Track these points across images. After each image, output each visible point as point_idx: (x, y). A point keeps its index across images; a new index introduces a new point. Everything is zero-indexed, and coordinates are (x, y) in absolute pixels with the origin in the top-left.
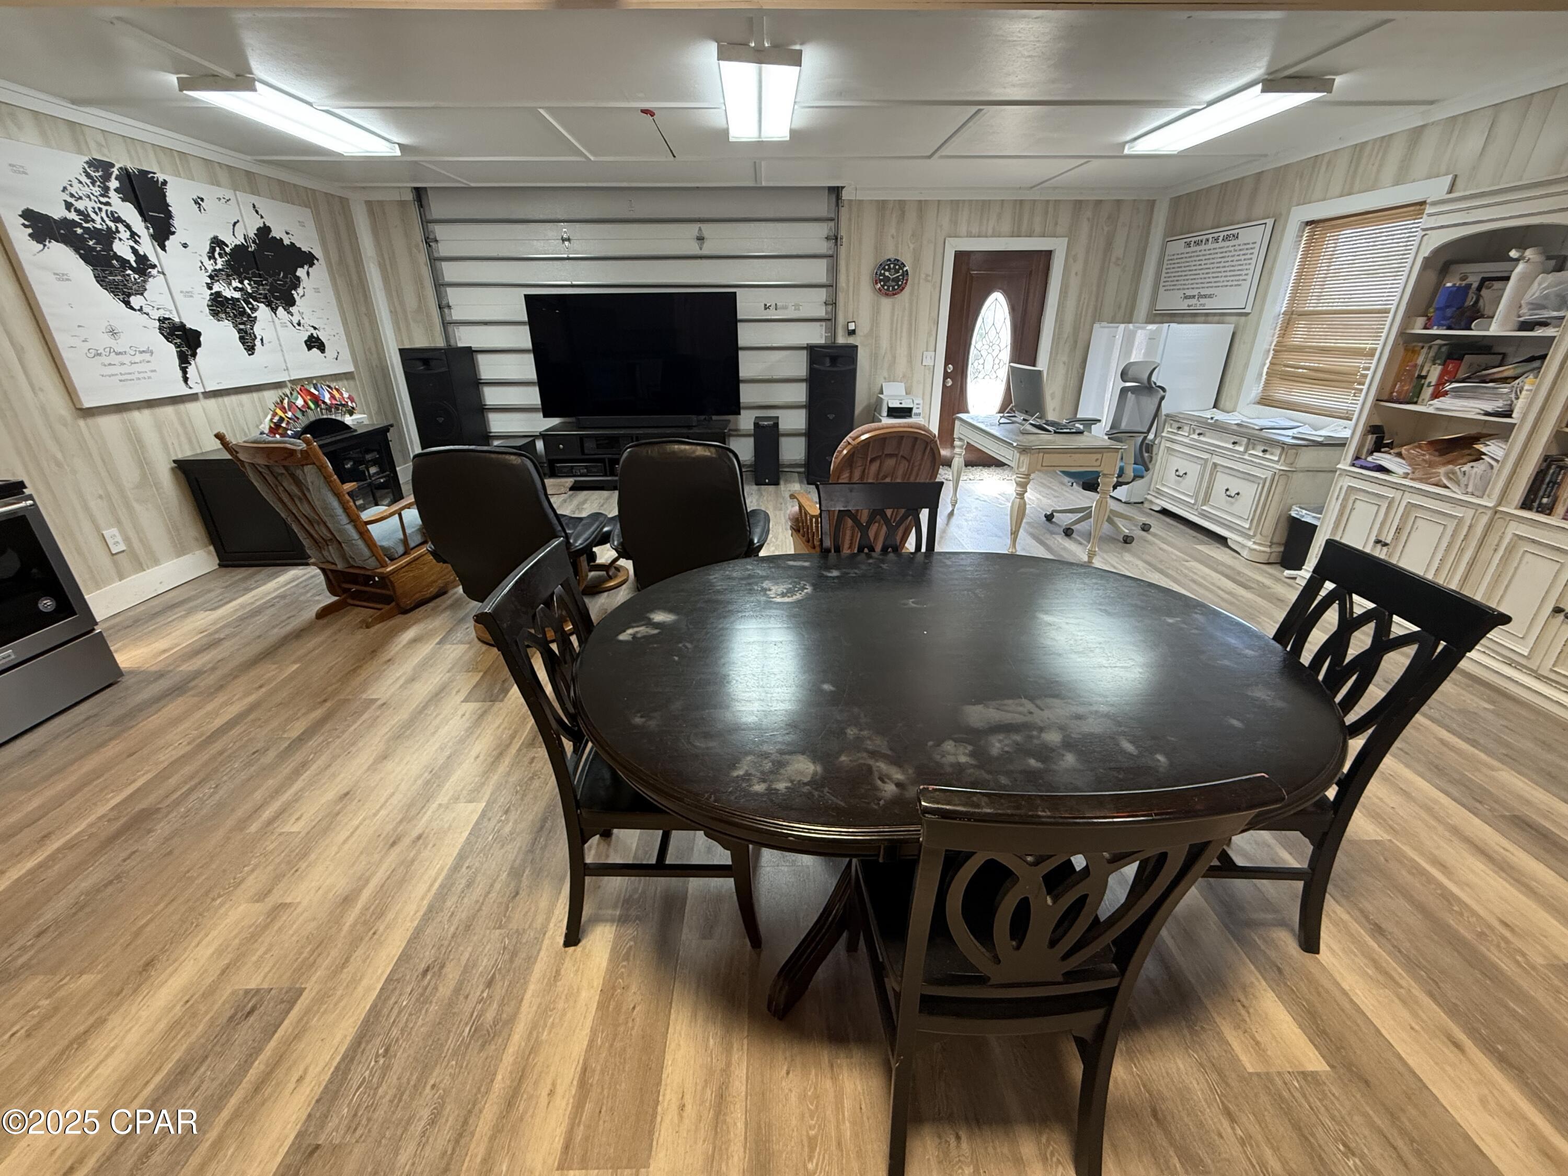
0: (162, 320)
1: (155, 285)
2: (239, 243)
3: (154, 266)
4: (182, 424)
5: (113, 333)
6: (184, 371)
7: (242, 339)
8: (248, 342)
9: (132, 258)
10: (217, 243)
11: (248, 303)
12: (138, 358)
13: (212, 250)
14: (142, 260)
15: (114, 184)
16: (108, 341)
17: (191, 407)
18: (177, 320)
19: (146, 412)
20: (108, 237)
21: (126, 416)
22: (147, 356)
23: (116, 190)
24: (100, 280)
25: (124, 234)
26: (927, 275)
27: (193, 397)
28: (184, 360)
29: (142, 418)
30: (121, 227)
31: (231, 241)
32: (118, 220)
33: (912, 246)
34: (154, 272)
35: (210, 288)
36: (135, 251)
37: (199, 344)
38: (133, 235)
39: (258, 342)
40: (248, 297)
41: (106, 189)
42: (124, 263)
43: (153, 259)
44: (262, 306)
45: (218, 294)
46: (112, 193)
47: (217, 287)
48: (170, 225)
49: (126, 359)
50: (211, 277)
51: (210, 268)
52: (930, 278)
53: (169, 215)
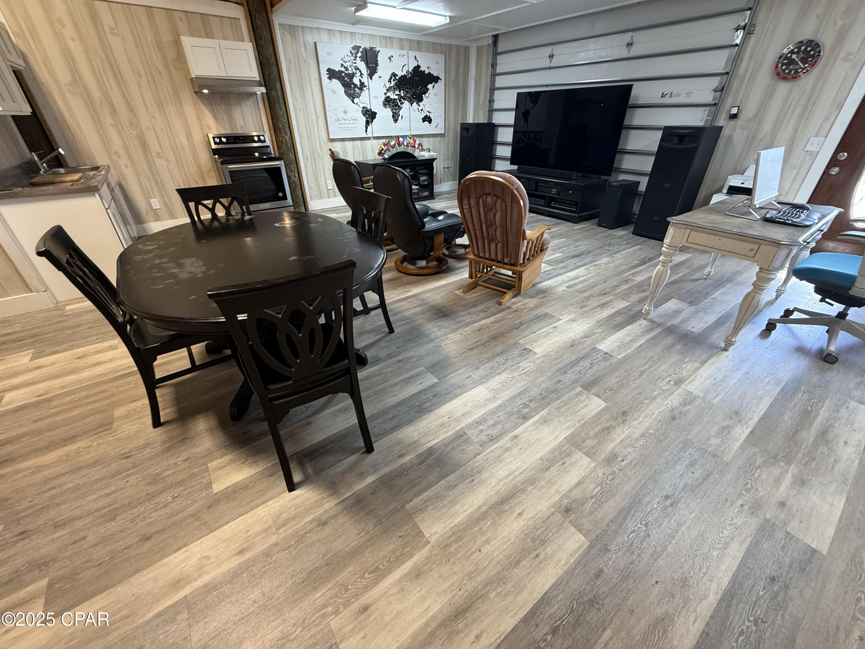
0: (363, 108)
1: (365, 93)
2: (403, 74)
3: (366, 86)
4: (362, 148)
5: (345, 112)
6: (367, 128)
7: (393, 116)
8: (395, 118)
9: (358, 83)
10: (394, 75)
11: (400, 100)
12: (352, 121)
13: (391, 78)
14: (362, 84)
15: (359, 54)
16: (343, 115)
17: (367, 142)
18: (369, 108)
19: (351, 142)
20: (352, 76)
21: (344, 143)
22: (354, 121)
23: (360, 57)
24: (346, 92)
25: (358, 74)
27: (369, 138)
28: (367, 123)
29: (349, 144)
30: (358, 71)
31: (400, 74)
32: (357, 69)
33: (839, 23)
34: (365, 89)
35: (385, 94)
36: (360, 81)
37: (375, 118)
38: (361, 74)
39: (400, 118)
40: (401, 98)
41: (356, 57)
42: (355, 85)
43: (366, 84)
44: (406, 102)
45: (388, 97)
46: (358, 59)
47: (388, 94)
48: (376, 69)
49: (347, 122)
50: (387, 90)
51: (388, 86)
53: (377, 65)
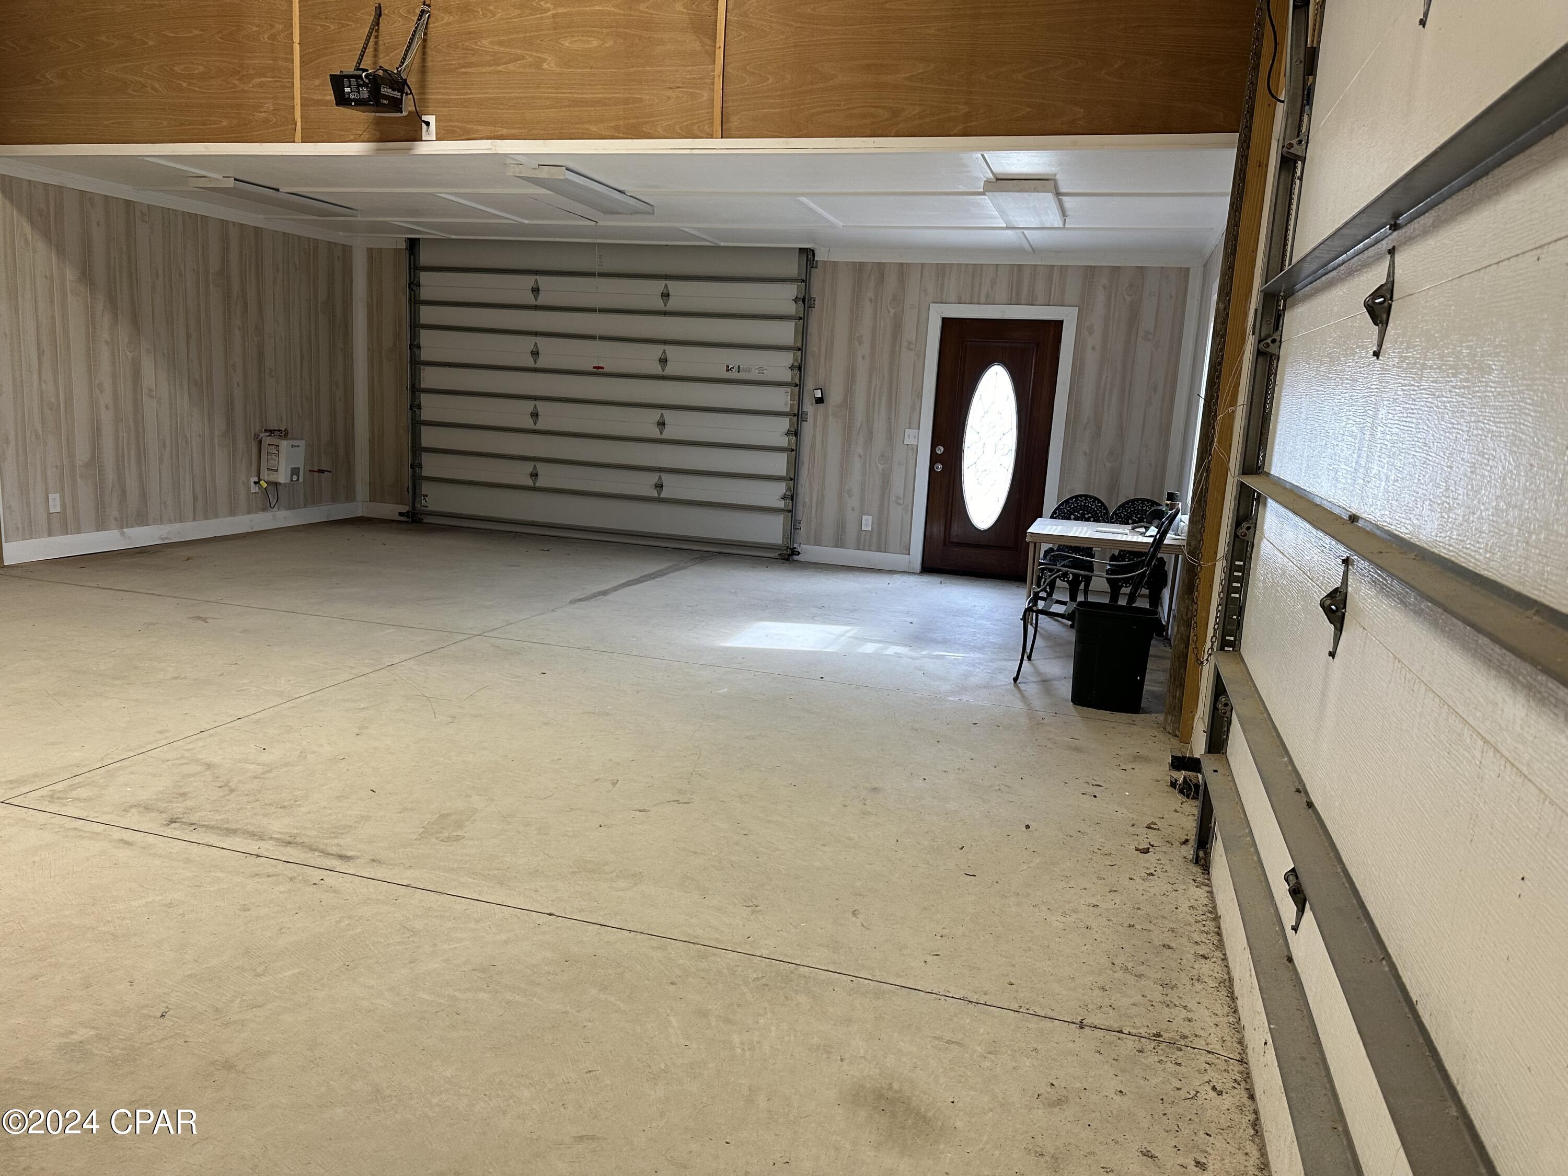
26: (910, 343)
33: (892, 311)
52: (913, 347)
